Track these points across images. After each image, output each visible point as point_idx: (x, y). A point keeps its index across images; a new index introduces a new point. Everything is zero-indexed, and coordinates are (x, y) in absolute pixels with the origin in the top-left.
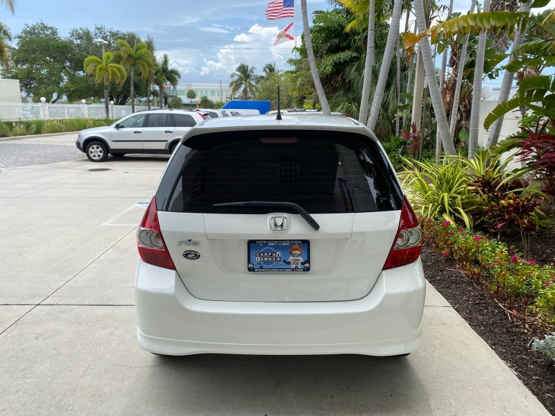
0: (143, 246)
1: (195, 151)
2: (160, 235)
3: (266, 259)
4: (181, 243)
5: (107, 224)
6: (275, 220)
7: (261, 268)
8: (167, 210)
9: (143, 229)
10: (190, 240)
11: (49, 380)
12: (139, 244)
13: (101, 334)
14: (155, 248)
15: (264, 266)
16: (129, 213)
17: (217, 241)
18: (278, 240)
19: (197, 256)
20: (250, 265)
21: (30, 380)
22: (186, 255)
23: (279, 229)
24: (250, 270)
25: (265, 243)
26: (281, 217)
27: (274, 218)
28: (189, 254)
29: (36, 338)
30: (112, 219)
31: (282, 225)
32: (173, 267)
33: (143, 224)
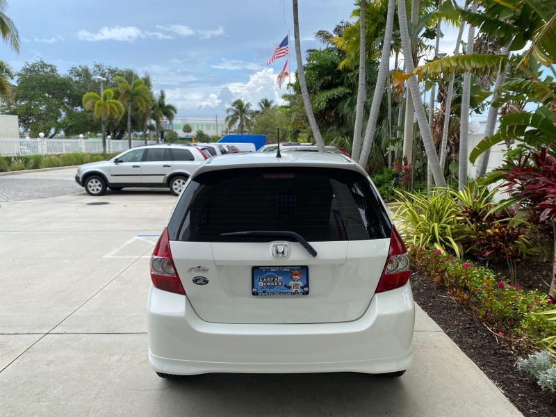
0: (156, 273)
1: (203, 186)
2: (171, 263)
3: (269, 284)
4: (191, 270)
5: (109, 256)
6: (277, 248)
7: (264, 292)
8: (177, 240)
9: (155, 257)
10: (199, 267)
11: (63, 403)
12: (151, 271)
13: (109, 360)
14: (166, 275)
15: (267, 290)
16: (129, 245)
17: (224, 267)
18: (280, 266)
19: (206, 282)
20: (254, 290)
21: (44, 404)
22: (196, 281)
23: (280, 255)
24: (254, 294)
25: (267, 269)
26: (282, 245)
27: (276, 246)
28: (199, 279)
29: (48, 365)
30: (114, 252)
31: (283, 252)
32: (182, 292)
33: (156, 253)
